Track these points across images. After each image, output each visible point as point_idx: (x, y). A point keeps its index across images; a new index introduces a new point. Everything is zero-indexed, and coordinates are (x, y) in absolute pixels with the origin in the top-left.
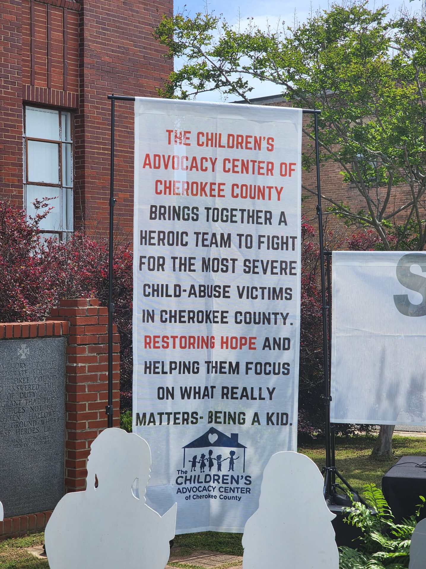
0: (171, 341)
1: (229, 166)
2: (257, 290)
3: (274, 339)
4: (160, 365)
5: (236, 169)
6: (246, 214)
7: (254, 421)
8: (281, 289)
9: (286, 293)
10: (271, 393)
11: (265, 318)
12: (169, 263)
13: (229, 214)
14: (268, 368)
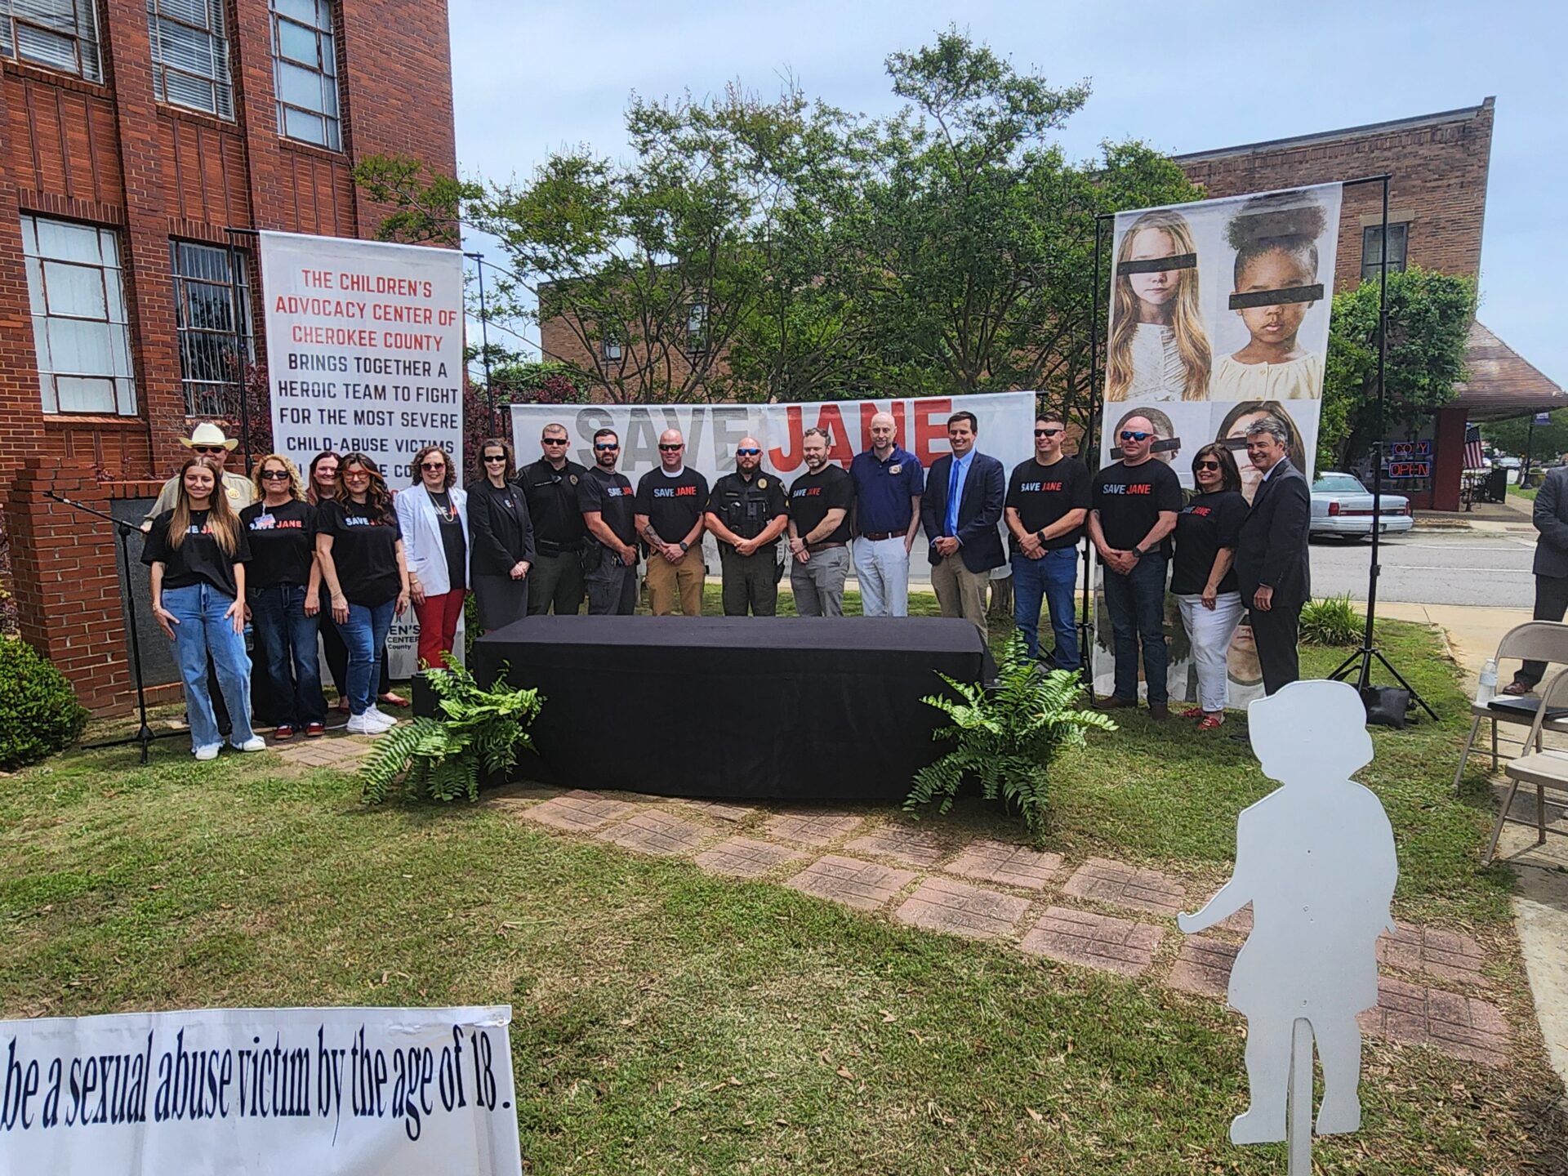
1: (380, 312)
5: (388, 316)
6: (401, 365)
13: (383, 365)
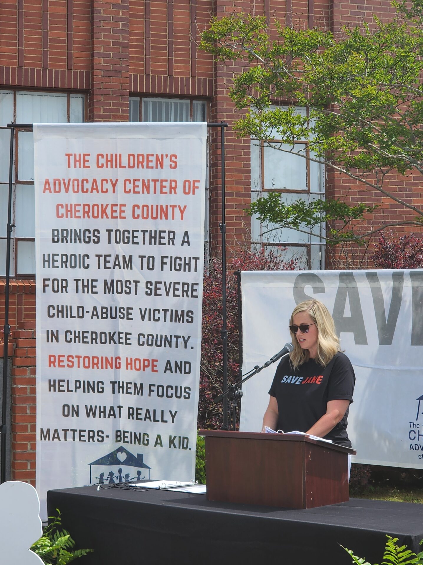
0: (75, 360)
1: (130, 186)
2: (159, 312)
3: (176, 362)
4: (65, 384)
5: (137, 190)
6: (147, 235)
7: (156, 443)
8: (183, 312)
9: (188, 316)
10: (173, 417)
11: (167, 341)
12: (72, 285)
13: (130, 235)
14: (170, 392)
